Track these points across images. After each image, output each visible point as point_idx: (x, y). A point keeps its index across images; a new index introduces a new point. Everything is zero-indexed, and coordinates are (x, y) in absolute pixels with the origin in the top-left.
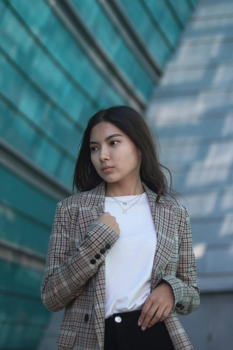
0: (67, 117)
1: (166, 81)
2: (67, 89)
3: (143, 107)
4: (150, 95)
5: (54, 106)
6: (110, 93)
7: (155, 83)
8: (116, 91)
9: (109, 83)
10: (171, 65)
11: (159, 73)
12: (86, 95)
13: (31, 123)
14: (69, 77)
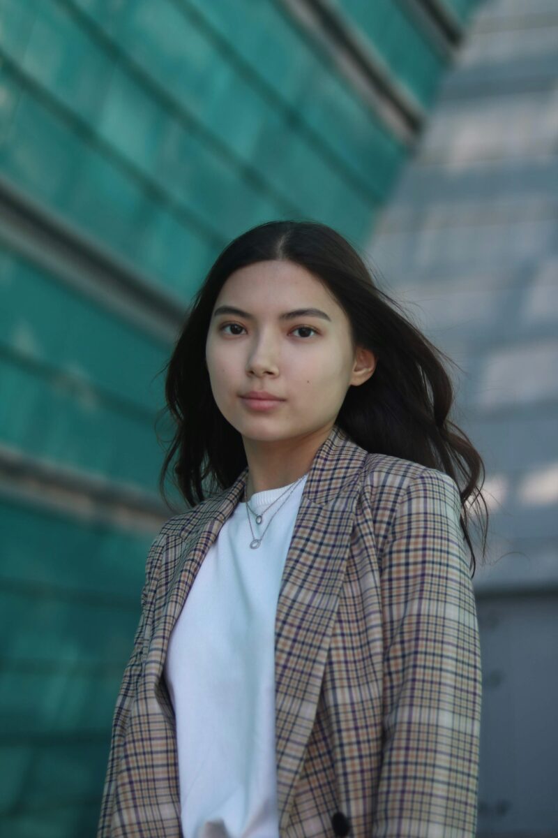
0: (222, 150)
1: (470, 55)
2: (222, 78)
3: (414, 124)
4: (431, 93)
5: (191, 126)
6: (330, 88)
7: (444, 62)
8: (345, 84)
9: (327, 62)
10: (482, 16)
11: (453, 36)
12: (270, 96)
13: (130, 171)
14: (224, 49)
